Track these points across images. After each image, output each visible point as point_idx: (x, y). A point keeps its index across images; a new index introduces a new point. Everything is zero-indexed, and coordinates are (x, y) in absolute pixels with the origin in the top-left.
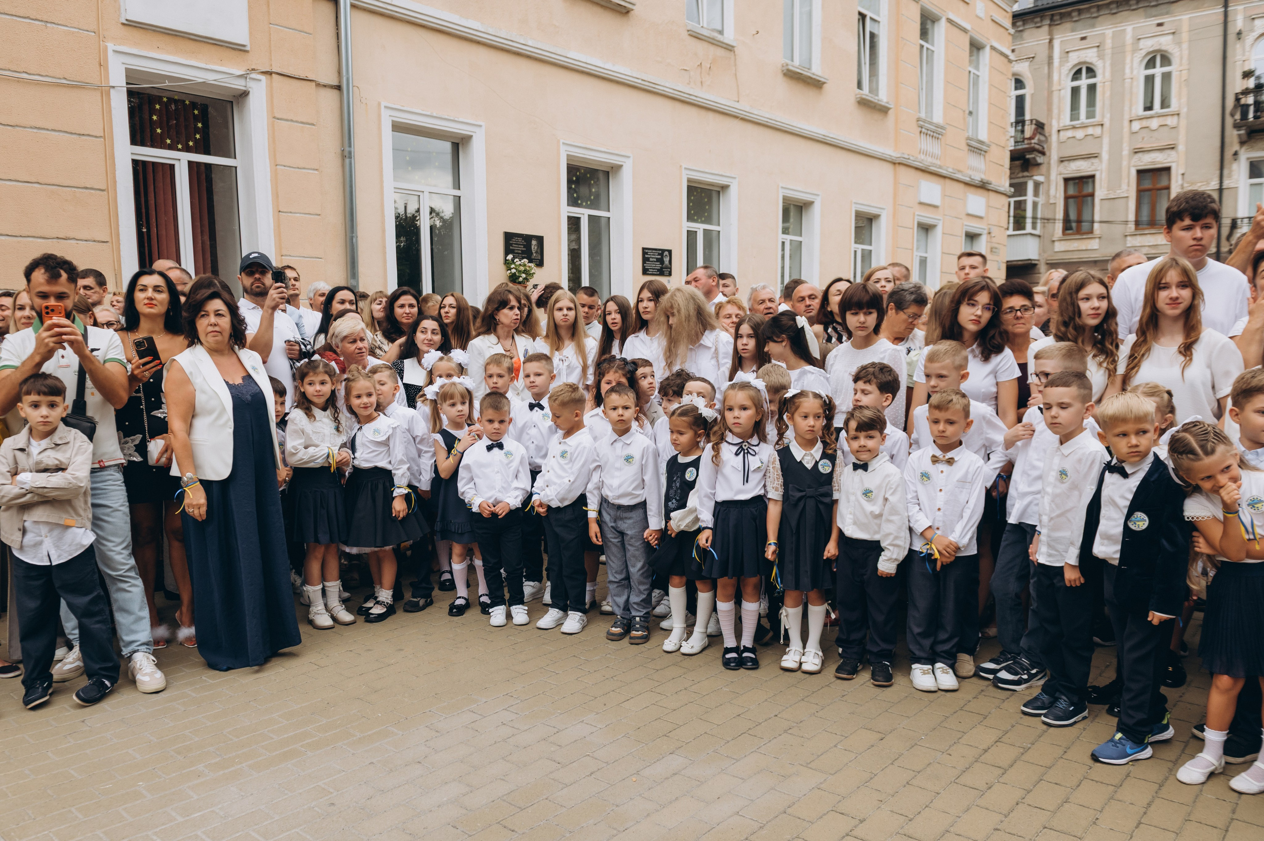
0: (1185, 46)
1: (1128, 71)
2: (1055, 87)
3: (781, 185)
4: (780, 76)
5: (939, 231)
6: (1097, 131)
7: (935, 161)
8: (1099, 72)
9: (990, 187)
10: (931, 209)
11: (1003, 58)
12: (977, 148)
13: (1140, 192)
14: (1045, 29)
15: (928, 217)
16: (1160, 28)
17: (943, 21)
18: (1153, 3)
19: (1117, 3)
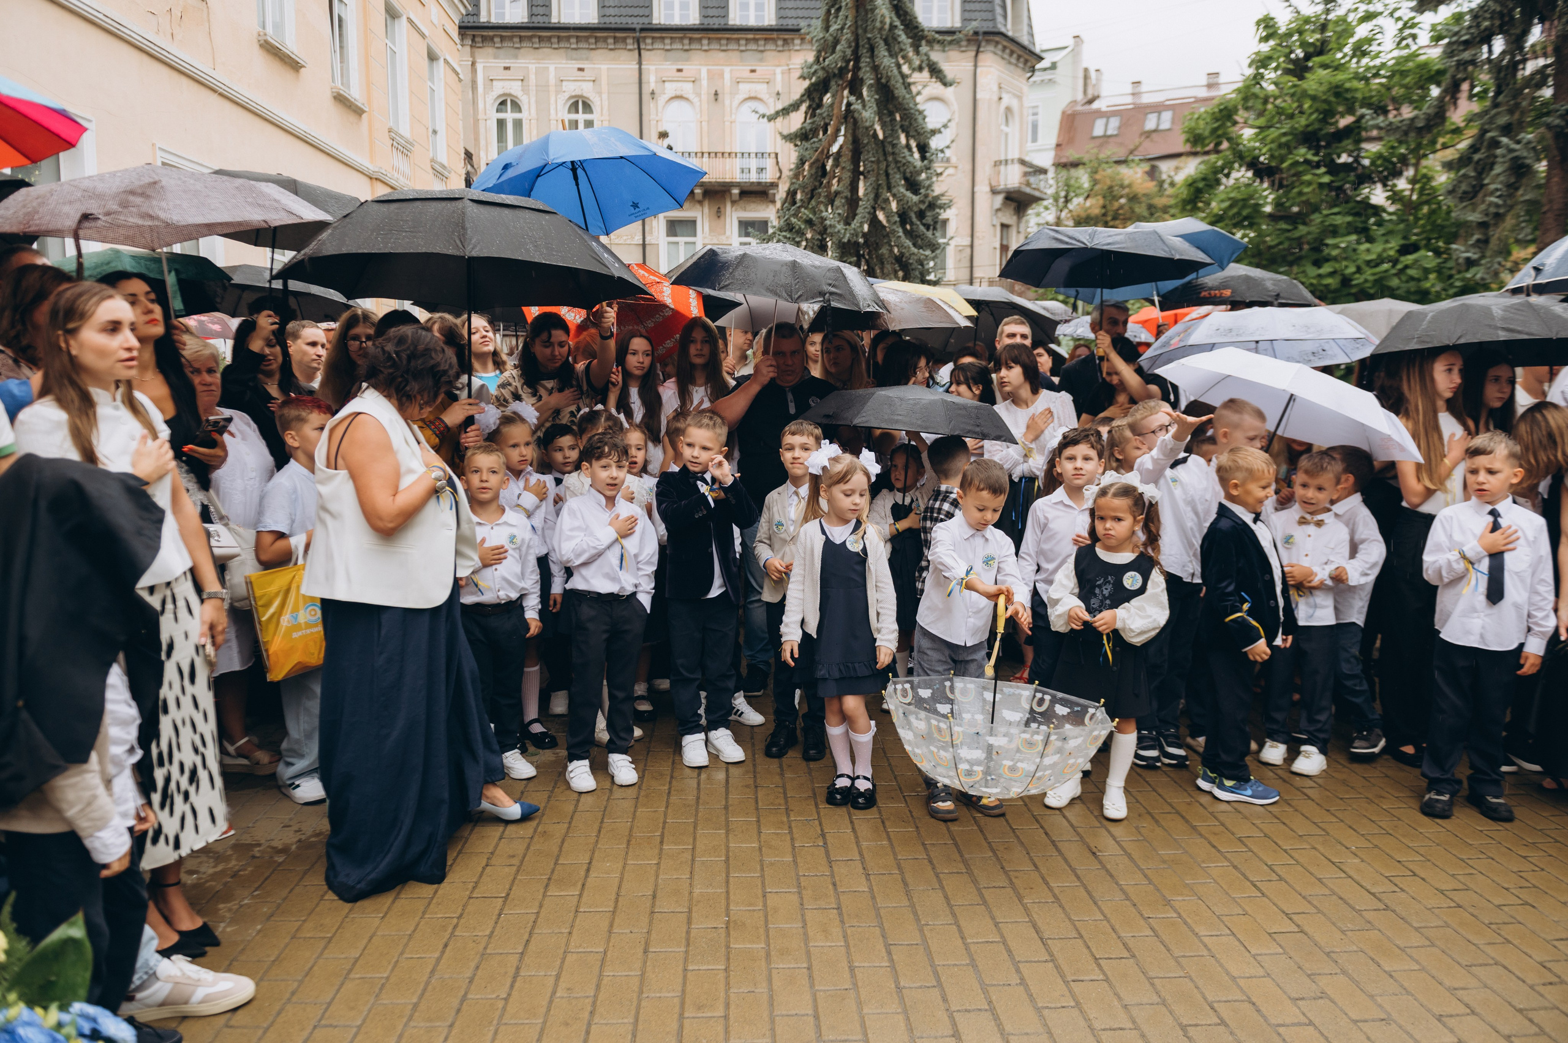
0: (605, 96)
1: (552, 112)
2: (481, 116)
4: (257, 46)
7: (408, 182)
8: (524, 107)
11: (454, 75)
12: (439, 172)
14: (468, 48)
16: (581, 73)
17: (404, 19)
18: (574, 46)
19: (540, 37)
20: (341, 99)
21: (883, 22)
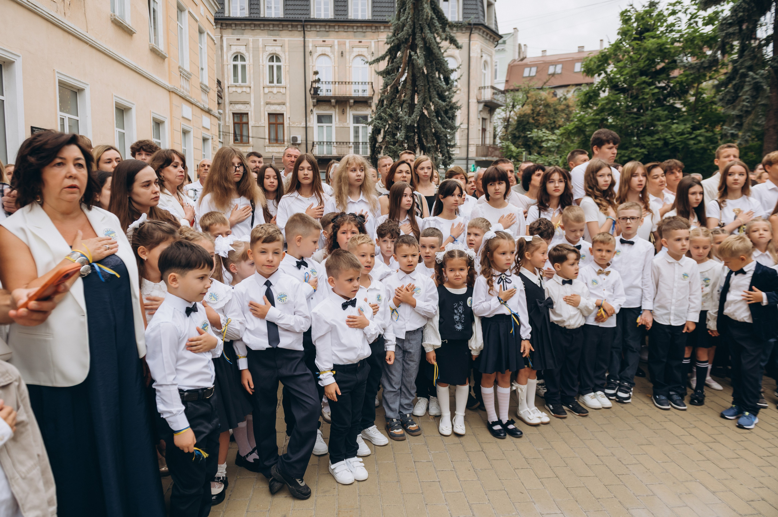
0: (287, 54)
1: (261, 61)
2: (225, 63)
3: (114, 94)
4: (110, 22)
5: (192, 134)
6: (248, 90)
7: (188, 94)
8: (247, 59)
9: (212, 113)
10: (188, 121)
11: (212, 41)
12: (205, 90)
13: (270, 124)
14: (219, 30)
15: (187, 126)
16: (275, 42)
17: (187, 12)
18: (271, 29)
19: (254, 24)
20: (154, 51)
21: (427, 16)
